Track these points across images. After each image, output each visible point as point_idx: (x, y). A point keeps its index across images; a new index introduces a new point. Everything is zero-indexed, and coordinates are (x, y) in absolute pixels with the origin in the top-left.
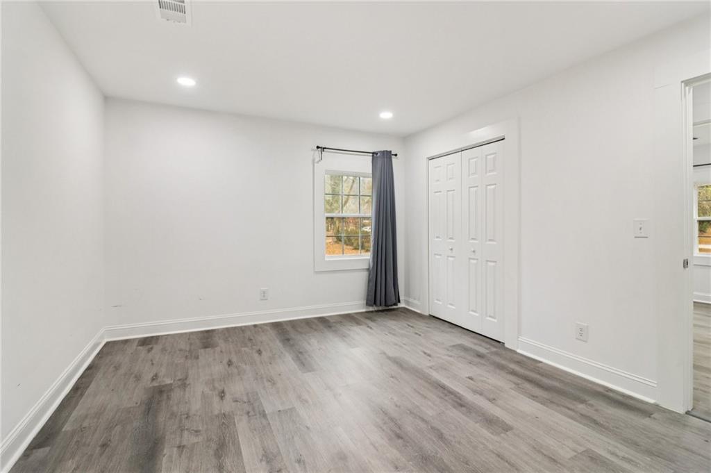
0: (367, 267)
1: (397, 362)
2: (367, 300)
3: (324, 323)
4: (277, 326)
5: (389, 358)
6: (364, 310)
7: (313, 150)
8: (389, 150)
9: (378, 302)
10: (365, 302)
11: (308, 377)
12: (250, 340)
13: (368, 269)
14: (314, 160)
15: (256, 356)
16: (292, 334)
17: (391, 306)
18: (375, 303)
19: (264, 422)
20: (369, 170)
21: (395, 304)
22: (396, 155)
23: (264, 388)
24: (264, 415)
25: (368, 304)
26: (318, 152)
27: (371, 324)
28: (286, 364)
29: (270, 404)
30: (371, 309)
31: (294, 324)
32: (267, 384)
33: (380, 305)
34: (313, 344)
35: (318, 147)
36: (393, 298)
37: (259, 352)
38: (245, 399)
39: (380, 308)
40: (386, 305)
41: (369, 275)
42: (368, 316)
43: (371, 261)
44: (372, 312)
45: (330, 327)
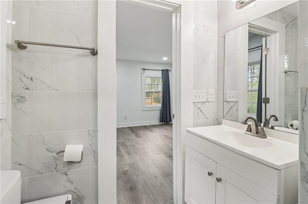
0: (160, 109)
1: (166, 136)
2: (160, 120)
3: (145, 127)
4: (130, 128)
5: (164, 135)
6: (159, 124)
7: (141, 70)
8: (167, 69)
9: (164, 121)
10: (159, 121)
11: (139, 139)
12: (121, 131)
13: (160, 110)
14: (141, 73)
15: (123, 135)
16: (134, 129)
17: (168, 122)
18: (163, 121)
19: (127, 147)
20: (161, 76)
21: (170, 122)
22: (170, 70)
23: (126, 141)
24: (127, 146)
25: (160, 121)
26: (143, 71)
27: (160, 127)
28: (133, 136)
29: (128, 144)
30: (161, 123)
31: (135, 127)
32: (127, 140)
33: (165, 122)
34: (141, 132)
35: (143, 69)
36: (169, 120)
37: (124, 134)
38: (121, 143)
39: (165, 123)
40: (166, 122)
41: (161, 112)
42: (160, 125)
43: (161, 107)
44: (162, 124)
45: (147, 128)
